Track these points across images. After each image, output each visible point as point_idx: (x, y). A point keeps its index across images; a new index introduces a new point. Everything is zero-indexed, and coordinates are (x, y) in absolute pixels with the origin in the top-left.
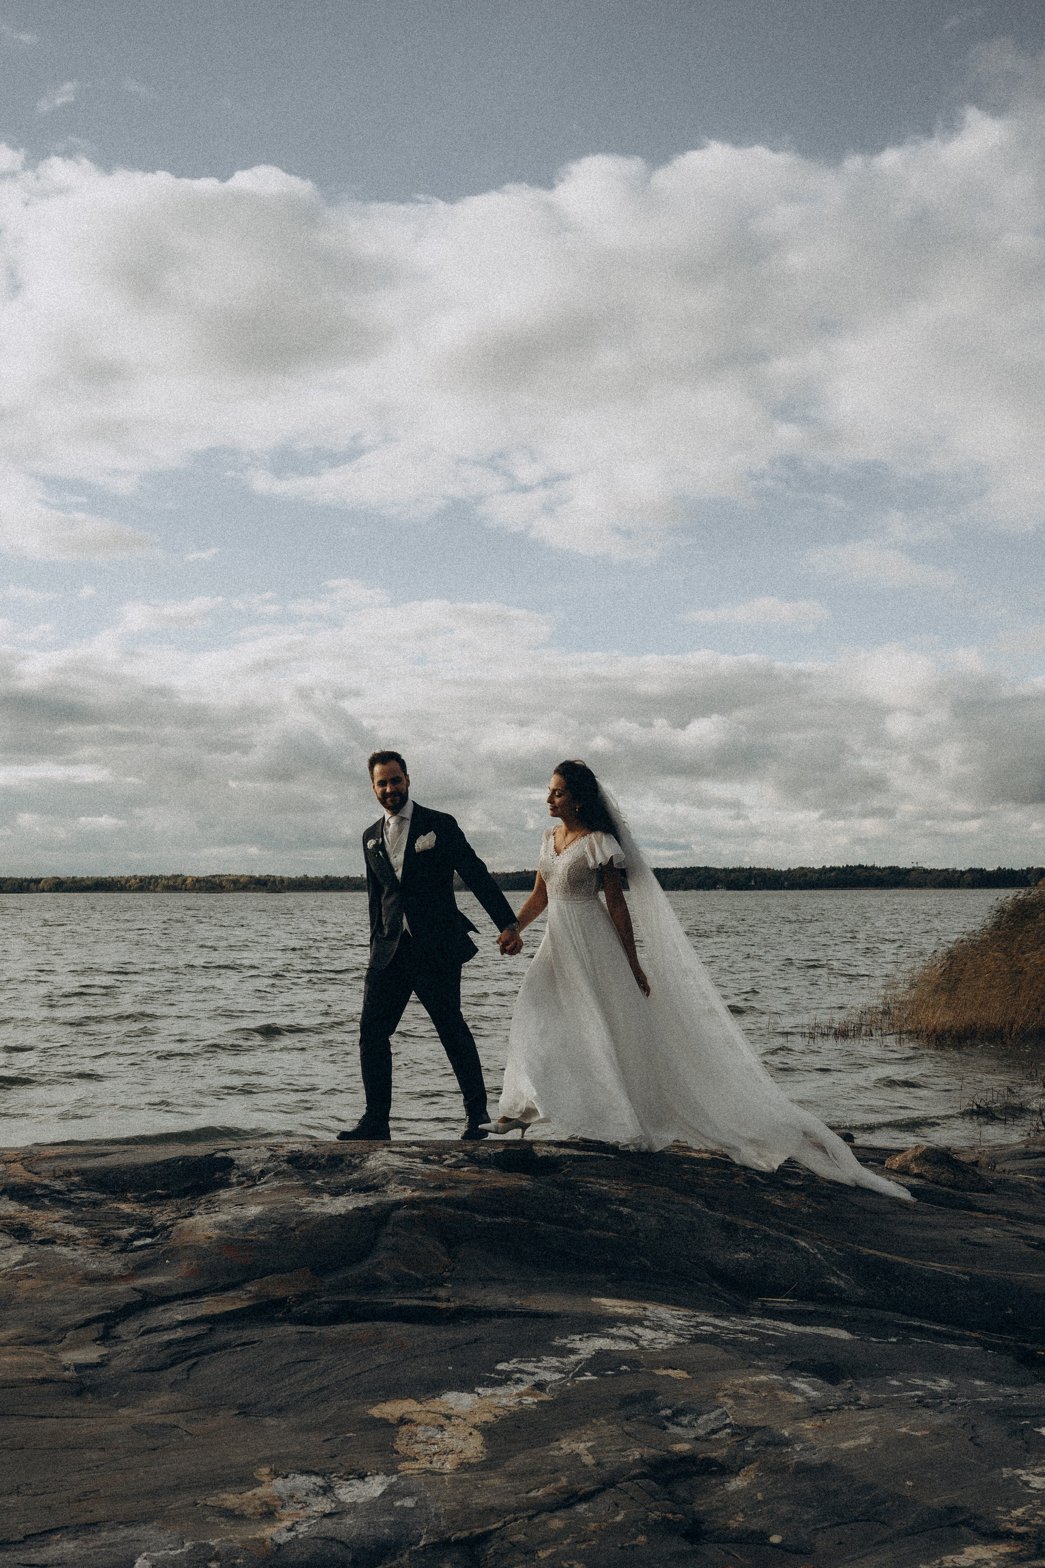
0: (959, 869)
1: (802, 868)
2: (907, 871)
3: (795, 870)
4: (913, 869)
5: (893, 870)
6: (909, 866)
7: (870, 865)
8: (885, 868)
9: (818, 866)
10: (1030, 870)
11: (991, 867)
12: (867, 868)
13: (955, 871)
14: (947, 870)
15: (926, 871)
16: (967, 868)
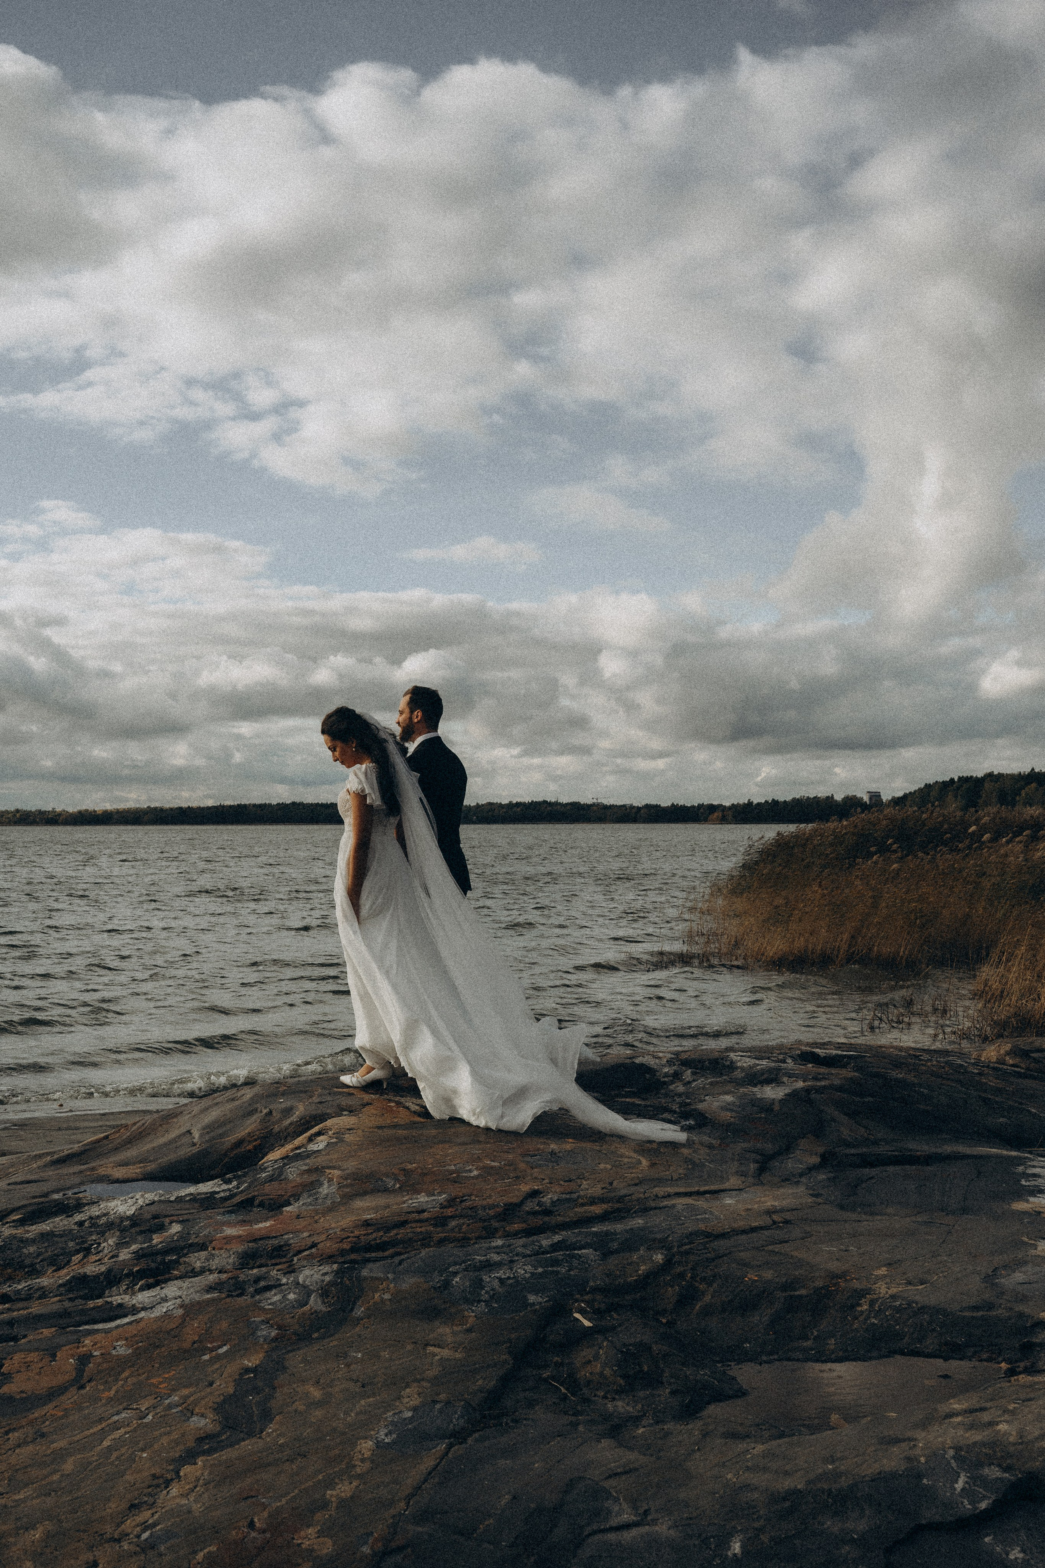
0: (635, 804)
1: (490, 804)
2: (588, 807)
3: (483, 805)
4: (593, 805)
5: (575, 806)
6: (590, 802)
7: (553, 800)
8: (567, 804)
9: (505, 802)
10: (701, 806)
11: (665, 803)
12: (550, 804)
13: (632, 807)
14: (624, 806)
15: (606, 808)
16: (643, 804)
